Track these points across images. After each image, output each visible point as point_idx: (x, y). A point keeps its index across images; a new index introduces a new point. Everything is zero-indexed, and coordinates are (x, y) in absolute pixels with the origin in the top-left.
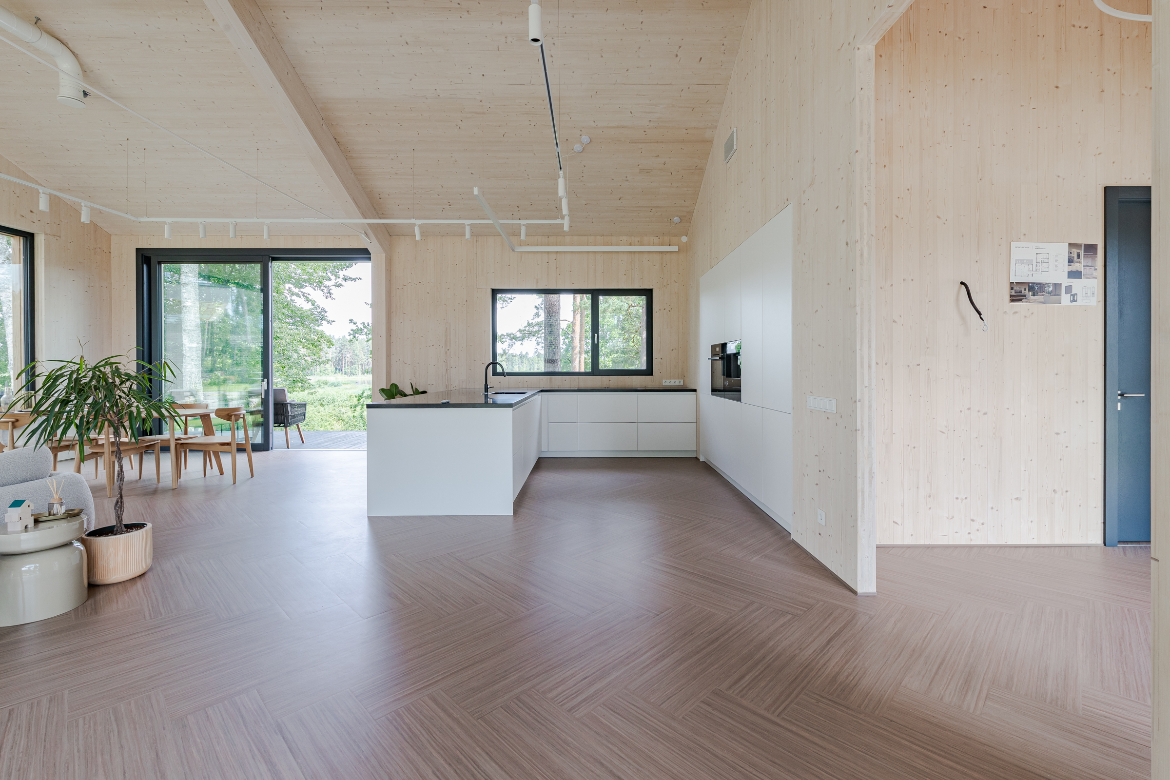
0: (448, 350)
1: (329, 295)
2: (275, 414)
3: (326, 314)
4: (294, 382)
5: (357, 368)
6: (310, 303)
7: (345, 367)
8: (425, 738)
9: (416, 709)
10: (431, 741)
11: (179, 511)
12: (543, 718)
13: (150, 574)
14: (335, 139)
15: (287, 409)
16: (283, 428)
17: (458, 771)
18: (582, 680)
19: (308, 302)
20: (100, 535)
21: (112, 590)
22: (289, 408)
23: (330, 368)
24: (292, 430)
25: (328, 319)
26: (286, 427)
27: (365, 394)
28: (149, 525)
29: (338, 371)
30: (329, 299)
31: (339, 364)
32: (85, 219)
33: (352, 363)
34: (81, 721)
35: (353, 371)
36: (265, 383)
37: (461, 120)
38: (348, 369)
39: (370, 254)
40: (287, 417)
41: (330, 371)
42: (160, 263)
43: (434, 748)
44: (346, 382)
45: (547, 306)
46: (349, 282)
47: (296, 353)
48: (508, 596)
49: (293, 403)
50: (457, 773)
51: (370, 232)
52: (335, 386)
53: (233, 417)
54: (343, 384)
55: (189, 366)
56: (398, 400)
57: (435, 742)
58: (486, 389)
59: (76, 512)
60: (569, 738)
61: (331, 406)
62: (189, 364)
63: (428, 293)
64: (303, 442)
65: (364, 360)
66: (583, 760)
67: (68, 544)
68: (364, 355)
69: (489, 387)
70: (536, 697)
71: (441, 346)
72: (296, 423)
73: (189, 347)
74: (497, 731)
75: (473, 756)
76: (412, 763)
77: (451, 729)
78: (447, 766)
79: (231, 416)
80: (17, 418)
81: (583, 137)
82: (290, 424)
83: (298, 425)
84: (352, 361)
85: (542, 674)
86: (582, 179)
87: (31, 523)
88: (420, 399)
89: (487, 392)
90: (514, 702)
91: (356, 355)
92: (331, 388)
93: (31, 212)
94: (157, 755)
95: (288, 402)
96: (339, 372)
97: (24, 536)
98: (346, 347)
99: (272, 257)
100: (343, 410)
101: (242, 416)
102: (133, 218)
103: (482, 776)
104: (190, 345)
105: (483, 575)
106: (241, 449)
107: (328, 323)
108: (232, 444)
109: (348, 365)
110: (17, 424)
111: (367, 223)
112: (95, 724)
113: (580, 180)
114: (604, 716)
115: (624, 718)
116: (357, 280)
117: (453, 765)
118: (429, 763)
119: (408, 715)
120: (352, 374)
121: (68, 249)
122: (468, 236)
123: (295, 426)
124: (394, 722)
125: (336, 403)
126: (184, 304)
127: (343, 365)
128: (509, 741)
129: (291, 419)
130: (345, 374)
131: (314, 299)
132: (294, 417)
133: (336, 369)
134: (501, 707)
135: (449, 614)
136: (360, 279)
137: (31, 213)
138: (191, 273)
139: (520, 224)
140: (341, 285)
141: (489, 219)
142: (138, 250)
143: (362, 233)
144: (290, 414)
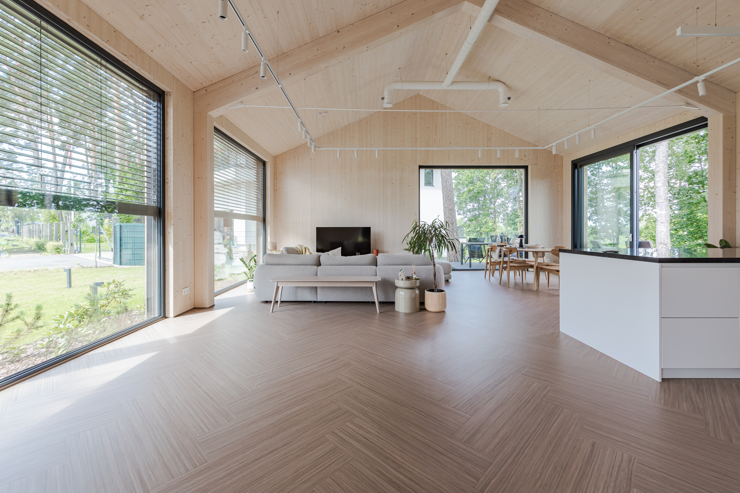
20: (430, 291)
21: (430, 313)
32: (554, 153)
36: (630, 237)
39: (706, 120)
42: (581, 166)
55: (660, 227)
59: (418, 278)
62: (660, 225)
67: (413, 289)
73: (659, 214)
87: (404, 279)
93: (525, 156)
97: (402, 282)
99: (637, 146)
104: (661, 213)
138: (661, 164)
142: (572, 161)
143: (682, 105)
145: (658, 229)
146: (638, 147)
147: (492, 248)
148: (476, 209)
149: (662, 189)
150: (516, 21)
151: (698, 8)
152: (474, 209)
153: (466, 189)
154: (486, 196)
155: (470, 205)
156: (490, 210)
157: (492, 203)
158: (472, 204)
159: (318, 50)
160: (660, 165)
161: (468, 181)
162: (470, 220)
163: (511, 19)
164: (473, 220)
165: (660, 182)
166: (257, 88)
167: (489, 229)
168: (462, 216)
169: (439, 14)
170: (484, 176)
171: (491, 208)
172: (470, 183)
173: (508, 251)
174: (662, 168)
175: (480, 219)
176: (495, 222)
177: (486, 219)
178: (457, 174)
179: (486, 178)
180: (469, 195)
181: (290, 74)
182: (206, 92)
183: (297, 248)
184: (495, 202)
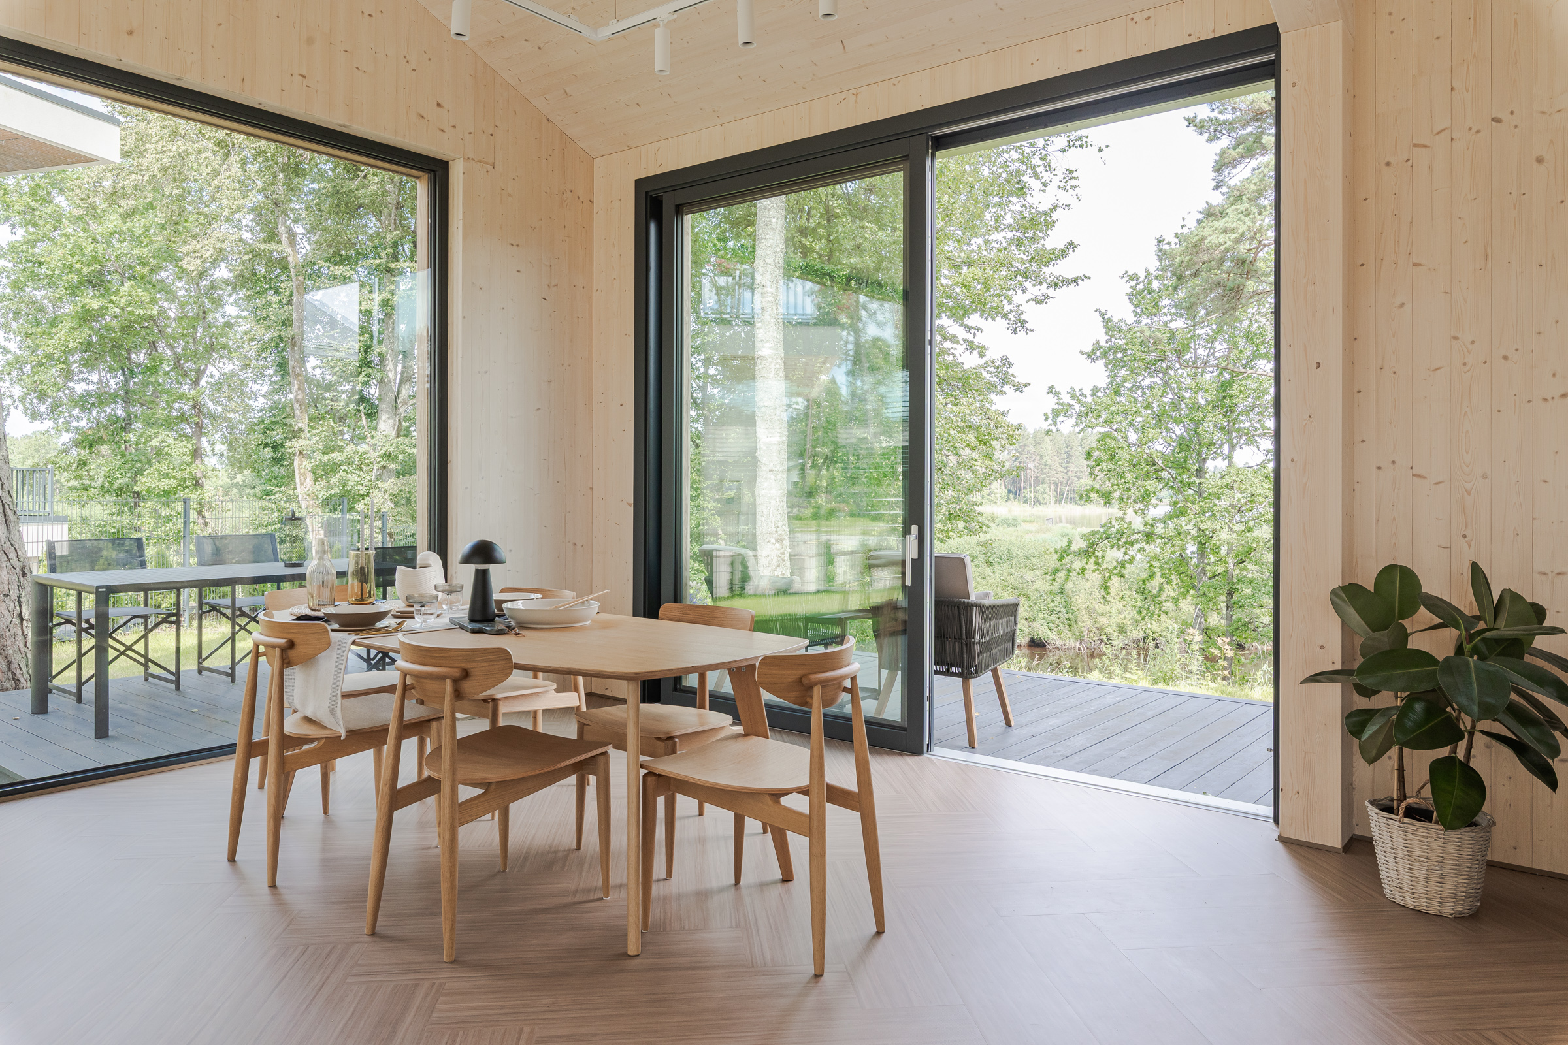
1: (1020, 325)
2: (940, 635)
3: (1011, 371)
5: (1047, 491)
6: (976, 353)
7: (1024, 488)
15: (969, 621)
16: (958, 681)
19: (971, 353)
22: (976, 620)
23: (999, 491)
24: (982, 684)
25: (1016, 380)
26: (965, 677)
27: (1074, 548)
29: (1011, 496)
30: (1021, 334)
31: (1014, 482)
33: (1038, 481)
35: (1040, 496)
36: (912, 539)
38: (1031, 492)
40: (969, 646)
41: (998, 495)
42: (680, 210)
44: (1028, 519)
46: (1064, 290)
47: (953, 454)
49: (986, 602)
52: (1008, 526)
54: (1024, 521)
61: (1005, 566)
64: (1008, 724)
65: (1060, 475)
68: (1060, 464)
72: (991, 664)
80: (292, 637)
82: (977, 673)
83: (995, 672)
84: (1037, 477)
91: (1046, 465)
92: (1001, 528)
93: (439, 105)
95: (973, 599)
96: (1015, 498)
98: (1027, 449)
99: (934, 138)
100: (1028, 576)
107: (1016, 390)
109: (1030, 485)
110: (292, 654)
116: (1080, 281)
120: (1037, 501)
121: (510, 195)
123: (989, 672)
125: (1014, 562)
126: (760, 353)
127: (1022, 485)
129: (979, 652)
130: (1026, 502)
131: (983, 343)
132: (986, 647)
133: (1009, 491)
136: (1086, 277)
137: (439, 109)
140: (1047, 297)
142: (638, 182)
144: (977, 636)
146: (942, 143)
147: (291, 645)
148: (113, 397)
152: (102, 399)
153: (68, 308)
154: (161, 346)
155: (85, 380)
156: (176, 405)
157: (185, 374)
158: (94, 378)
161: (80, 272)
162: (90, 442)
164: (100, 441)
167: (173, 482)
168: (48, 424)
170: (153, 262)
171: (181, 397)
172: (90, 282)
173: (442, 678)
175: (132, 437)
176: (196, 453)
177: (161, 438)
178: (21, 232)
179: (163, 274)
180: (85, 333)
184: (200, 373)
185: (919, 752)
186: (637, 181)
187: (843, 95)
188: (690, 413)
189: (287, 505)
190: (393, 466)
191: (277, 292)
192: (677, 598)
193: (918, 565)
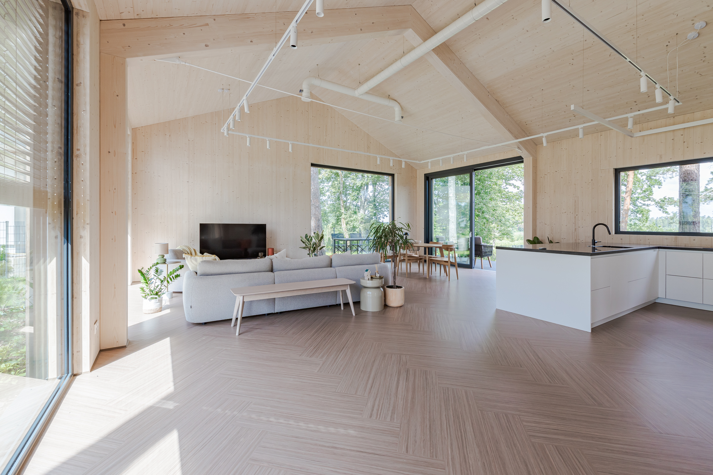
0: (577, 215)
2: (476, 251)
4: (504, 234)
8: (452, 402)
9: (456, 392)
10: (453, 405)
11: (424, 287)
12: (512, 429)
13: (403, 307)
14: (496, 100)
15: (481, 248)
16: (480, 258)
17: (455, 421)
18: (553, 429)
20: (390, 288)
21: (391, 309)
22: (483, 247)
24: (485, 260)
28: (403, 288)
34: (365, 342)
36: (471, 234)
37: (573, 59)
39: (523, 159)
40: (482, 252)
42: (432, 179)
43: (452, 408)
45: (682, 176)
48: (544, 371)
49: (485, 245)
50: (454, 421)
51: (521, 146)
53: (449, 249)
56: (539, 246)
57: (454, 406)
58: (594, 243)
59: (382, 277)
60: (518, 445)
63: (562, 178)
64: (491, 267)
66: (517, 457)
67: (378, 288)
69: (596, 241)
70: (516, 420)
71: (571, 213)
74: (484, 419)
75: (466, 421)
76: (440, 407)
77: (465, 406)
78: (452, 417)
79: (448, 249)
81: (696, 25)
82: (484, 257)
83: (488, 257)
85: (530, 413)
86: (704, 59)
87: (370, 279)
88: (555, 247)
89: (594, 245)
90: (503, 415)
94: (375, 360)
95: (482, 244)
97: (368, 281)
101: (453, 249)
102: (419, 162)
103: (463, 429)
105: (538, 356)
106: (453, 265)
108: (449, 262)
111: (518, 142)
112: (367, 344)
113: (702, 61)
114: (550, 450)
115: (563, 460)
117: (455, 417)
118: (446, 411)
119: (451, 392)
121: (404, 179)
122: (581, 135)
123: (486, 258)
124: (444, 390)
128: (486, 426)
129: (484, 253)
132: (486, 252)
134: (494, 412)
135: (502, 365)
139: (627, 117)
141: (594, 121)
143: (516, 148)
144: (483, 251)
145: (450, 227)
146: (475, 170)
149: (453, 199)
150: (442, 60)
151: (542, 90)
159: (284, 24)
160: (452, 181)
163: (439, 57)
165: (451, 194)
166: (206, 46)
169: (392, 32)
174: (452, 183)
181: (251, 41)
182: (123, 27)
183: (183, 249)
185: (472, 268)
186: (425, 174)
187: (459, 162)
188: (434, 206)
189: (340, 230)
190: (363, 221)
191: (337, 181)
192: (432, 241)
193: (471, 238)
